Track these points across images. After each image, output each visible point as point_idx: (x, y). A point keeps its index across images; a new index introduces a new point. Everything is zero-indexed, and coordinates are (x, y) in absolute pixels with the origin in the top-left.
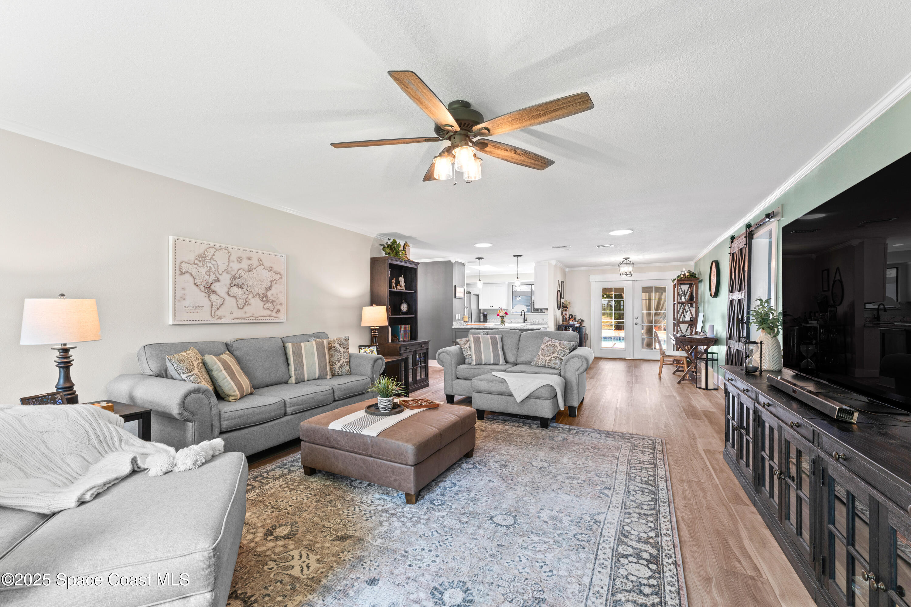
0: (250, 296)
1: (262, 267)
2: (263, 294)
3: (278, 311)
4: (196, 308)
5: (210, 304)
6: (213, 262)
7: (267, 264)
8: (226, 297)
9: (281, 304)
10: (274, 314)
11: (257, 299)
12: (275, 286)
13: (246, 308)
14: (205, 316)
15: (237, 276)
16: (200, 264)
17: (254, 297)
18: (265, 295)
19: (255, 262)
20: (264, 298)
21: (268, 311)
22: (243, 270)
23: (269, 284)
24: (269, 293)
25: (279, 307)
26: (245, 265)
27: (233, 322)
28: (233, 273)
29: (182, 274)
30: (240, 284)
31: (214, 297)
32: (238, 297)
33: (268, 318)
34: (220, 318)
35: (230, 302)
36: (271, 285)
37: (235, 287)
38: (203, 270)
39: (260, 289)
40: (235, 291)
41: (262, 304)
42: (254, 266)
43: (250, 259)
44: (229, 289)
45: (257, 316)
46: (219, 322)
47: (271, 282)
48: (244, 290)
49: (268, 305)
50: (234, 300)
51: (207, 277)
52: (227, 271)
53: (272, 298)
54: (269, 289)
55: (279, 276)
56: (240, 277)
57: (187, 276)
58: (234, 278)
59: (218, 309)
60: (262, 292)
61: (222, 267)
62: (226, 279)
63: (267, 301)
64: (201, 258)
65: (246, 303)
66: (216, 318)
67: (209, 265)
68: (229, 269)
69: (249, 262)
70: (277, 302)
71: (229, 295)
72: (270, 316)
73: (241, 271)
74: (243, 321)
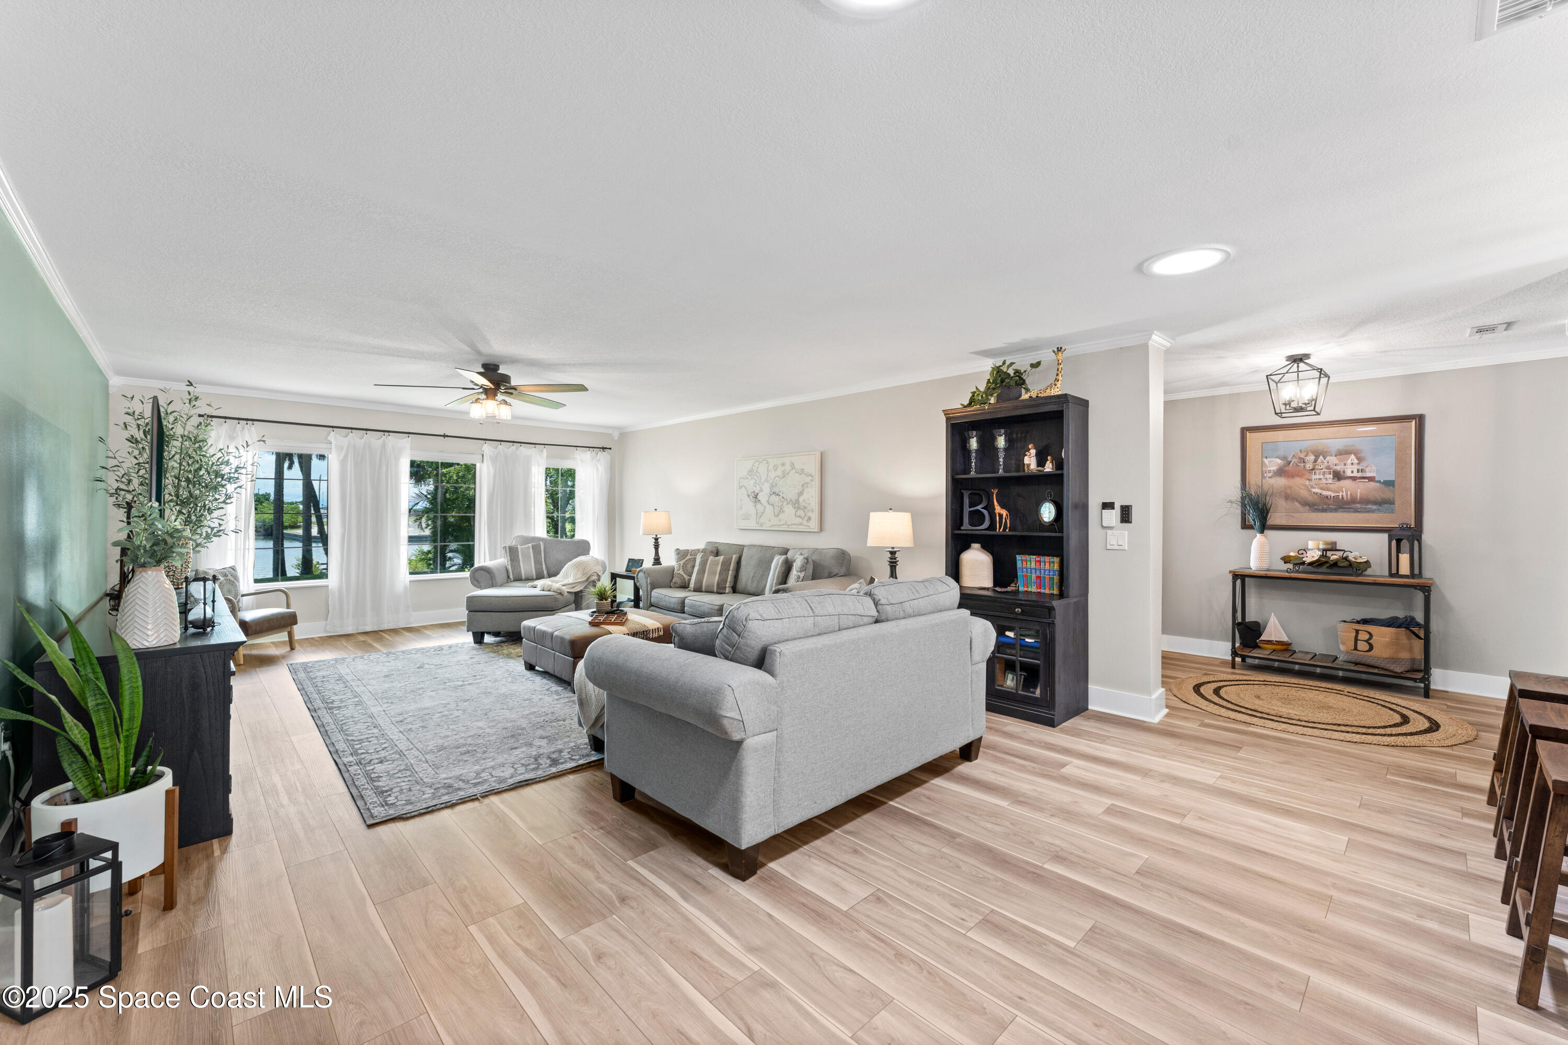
0: (785, 503)
1: (794, 471)
2: (796, 500)
3: (809, 519)
4: (746, 517)
5: (755, 512)
6: (758, 475)
7: (798, 467)
8: (766, 504)
9: (812, 511)
10: (805, 523)
11: (790, 506)
12: (806, 490)
13: (781, 516)
14: (752, 524)
15: (774, 484)
16: (750, 478)
17: (788, 504)
18: (797, 501)
19: (788, 467)
20: (796, 504)
21: (799, 519)
22: (779, 477)
23: (801, 488)
24: (801, 499)
25: (810, 514)
26: (779, 473)
27: (771, 529)
28: (771, 482)
29: (740, 488)
30: (777, 492)
31: (759, 506)
32: (775, 505)
33: (800, 527)
34: (762, 525)
35: (769, 509)
36: (803, 490)
37: (774, 495)
38: (752, 482)
39: (791, 494)
40: (774, 499)
41: (794, 511)
42: (787, 472)
43: (783, 465)
44: (769, 497)
45: (789, 523)
46: (761, 528)
47: (802, 486)
48: (781, 497)
49: (800, 512)
50: (772, 508)
51: (754, 489)
52: (767, 481)
53: (803, 504)
54: (801, 494)
55: (810, 478)
56: (776, 484)
57: (743, 488)
58: (772, 486)
59: (761, 516)
60: (794, 498)
61: (764, 478)
62: (766, 488)
63: (799, 508)
64: (751, 472)
65: (781, 511)
66: (759, 524)
67: (756, 477)
68: (769, 479)
69: (783, 468)
70: (808, 508)
71: (769, 503)
72: (801, 524)
73: (777, 478)
74: (778, 529)
